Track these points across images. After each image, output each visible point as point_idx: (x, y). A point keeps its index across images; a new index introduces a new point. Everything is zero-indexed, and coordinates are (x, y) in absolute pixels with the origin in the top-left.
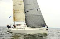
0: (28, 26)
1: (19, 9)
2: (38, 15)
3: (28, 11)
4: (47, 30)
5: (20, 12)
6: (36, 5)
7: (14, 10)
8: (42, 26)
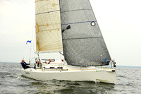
0: (70, 63)
1: (49, 23)
2: (93, 35)
3: (69, 27)
4: (113, 71)
5: (50, 31)
6: (88, 12)
7: (38, 26)
8: (103, 63)
